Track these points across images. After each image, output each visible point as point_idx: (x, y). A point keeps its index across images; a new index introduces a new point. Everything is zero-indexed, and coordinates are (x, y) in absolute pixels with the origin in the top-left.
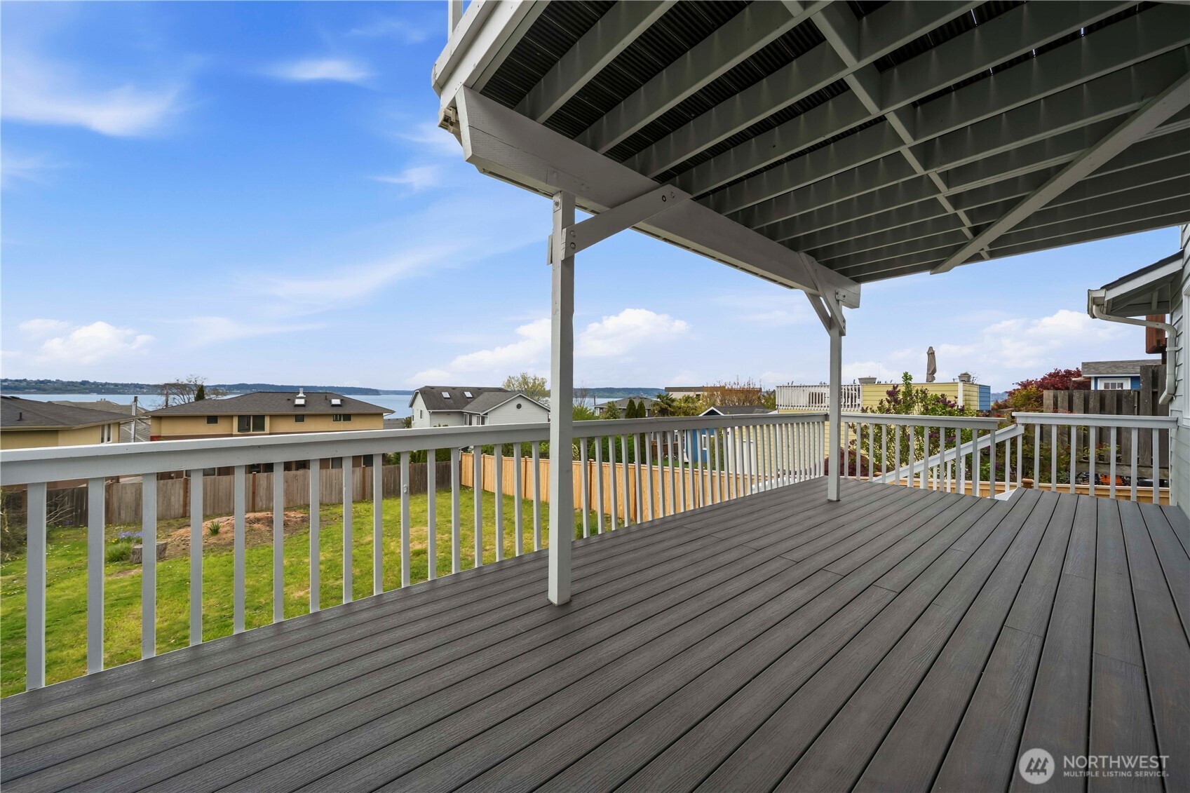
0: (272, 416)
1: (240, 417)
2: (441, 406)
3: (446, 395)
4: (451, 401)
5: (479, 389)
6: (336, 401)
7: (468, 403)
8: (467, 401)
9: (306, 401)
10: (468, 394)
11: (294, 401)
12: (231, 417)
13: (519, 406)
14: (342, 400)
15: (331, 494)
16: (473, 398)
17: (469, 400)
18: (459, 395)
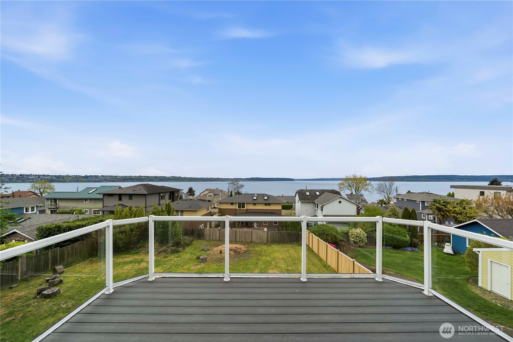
0: (247, 203)
1: (238, 203)
2: (306, 199)
3: (308, 193)
4: (310, 196)
5: (323, 190)
6: (266, 198)
7: (317, 198)
8: (317, 196)
9: (257, 198)
10: (318, 193)
11: (253, 198)
12: (236, 203)
13: (340, 202)
14: (268, 197)
15: (257, 239)
16: (320, 195)
17: (318, 196)
18: (314, 194)
